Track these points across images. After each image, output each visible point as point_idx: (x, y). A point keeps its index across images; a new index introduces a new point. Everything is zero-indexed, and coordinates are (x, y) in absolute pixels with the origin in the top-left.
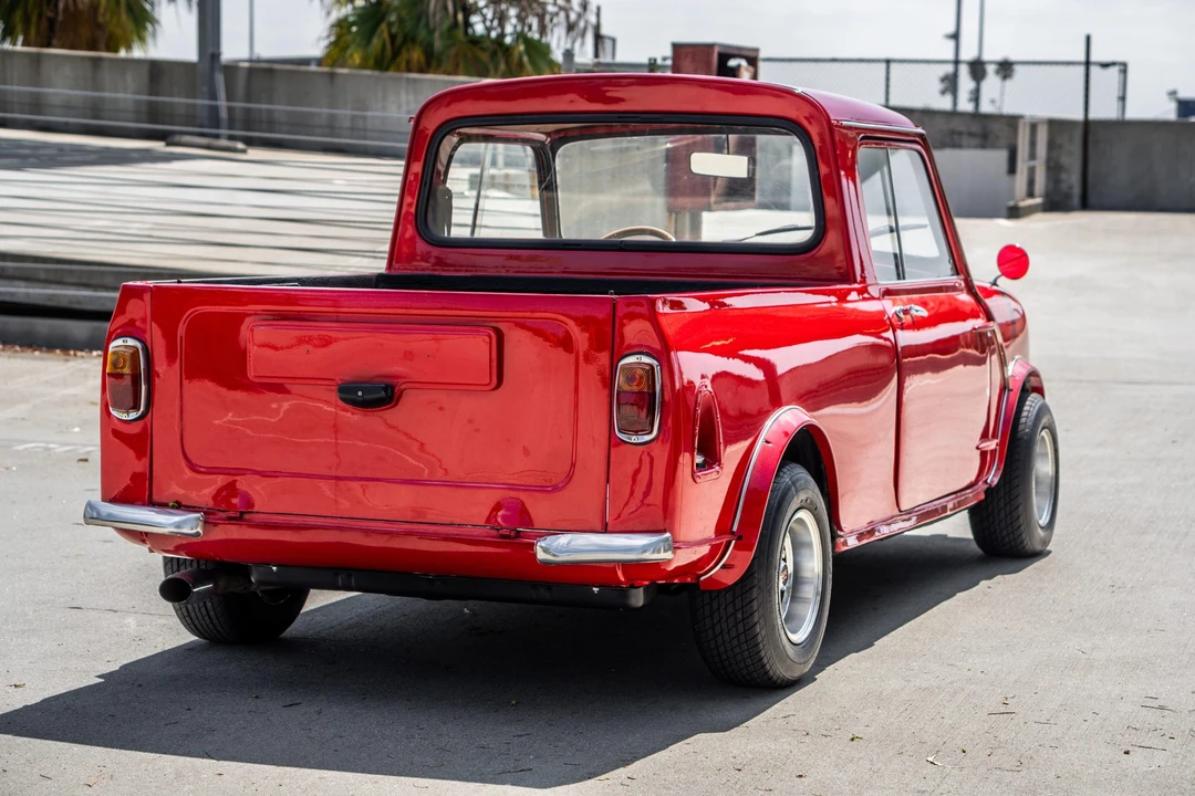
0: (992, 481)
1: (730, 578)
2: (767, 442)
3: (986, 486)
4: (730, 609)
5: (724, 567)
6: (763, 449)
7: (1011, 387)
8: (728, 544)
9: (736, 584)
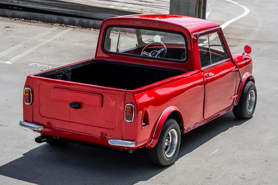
0: (235, 105)
1: (153, 146)
2: (162, 117)
3: (234, 106)
4: (153, 152)
5: (151, 144)
6: (161, 118)
7: (243, 81)
8: (152, 140)
9: (154, 147)
